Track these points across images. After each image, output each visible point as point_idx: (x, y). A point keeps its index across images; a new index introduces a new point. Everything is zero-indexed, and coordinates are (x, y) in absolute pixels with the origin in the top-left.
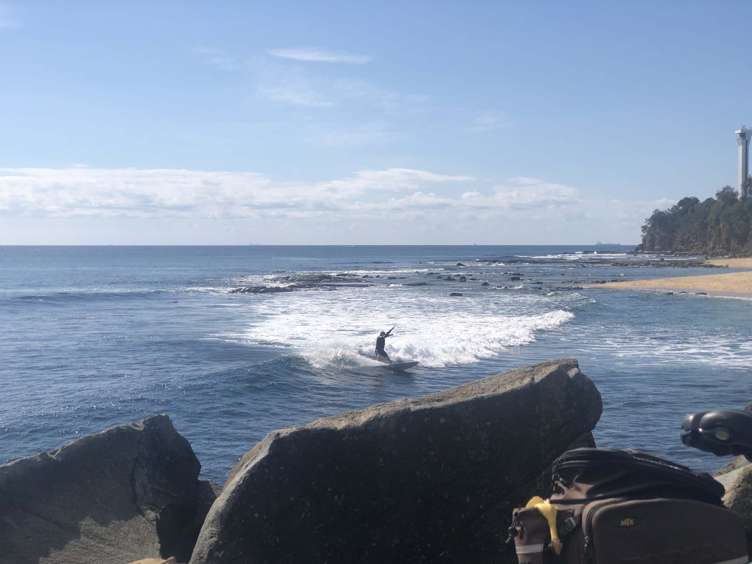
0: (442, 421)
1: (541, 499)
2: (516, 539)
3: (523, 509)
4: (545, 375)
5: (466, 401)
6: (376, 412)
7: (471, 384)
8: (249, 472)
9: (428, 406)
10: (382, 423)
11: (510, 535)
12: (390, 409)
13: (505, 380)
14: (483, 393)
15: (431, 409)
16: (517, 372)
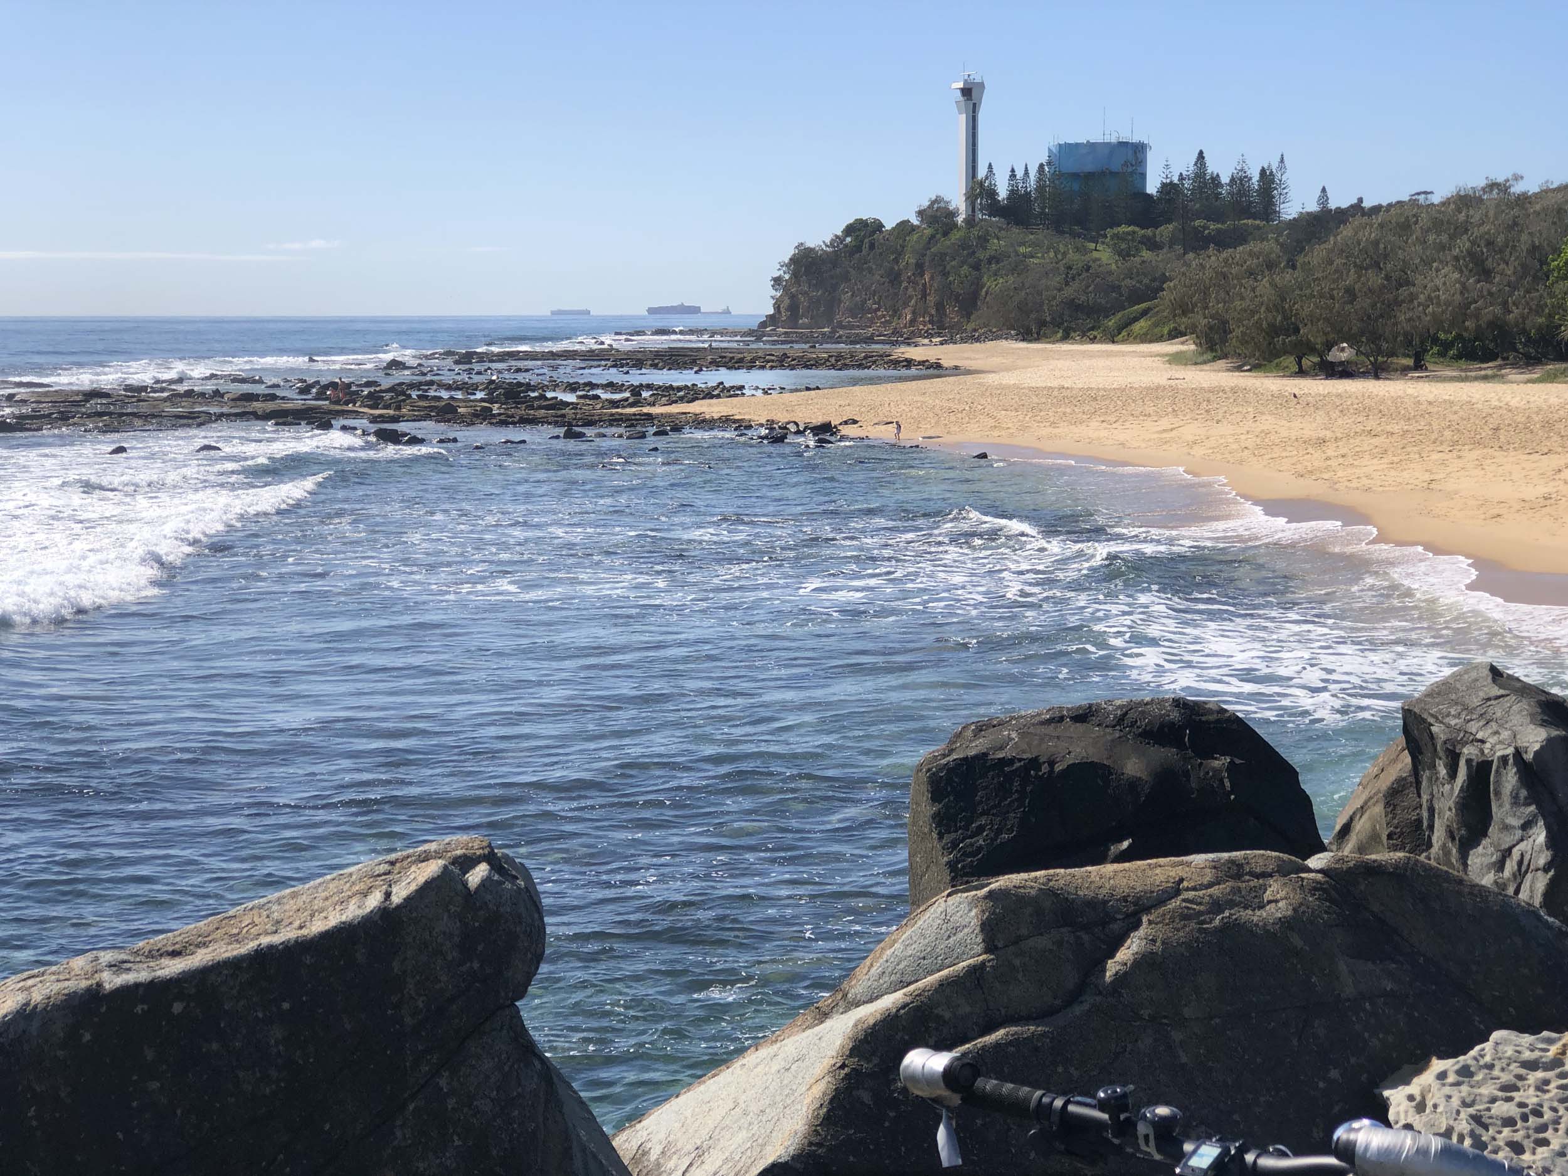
0: (177, 1008)
4: (413, 887)
5: (235, 957)
6: (21, 998)
7: (251, 909)
9: (145, 974)
10: (35, 1026)
12: (56, 987)
13: (327, 899)
14: (276, 932)
15: (153, 982)
16: (354, 877)
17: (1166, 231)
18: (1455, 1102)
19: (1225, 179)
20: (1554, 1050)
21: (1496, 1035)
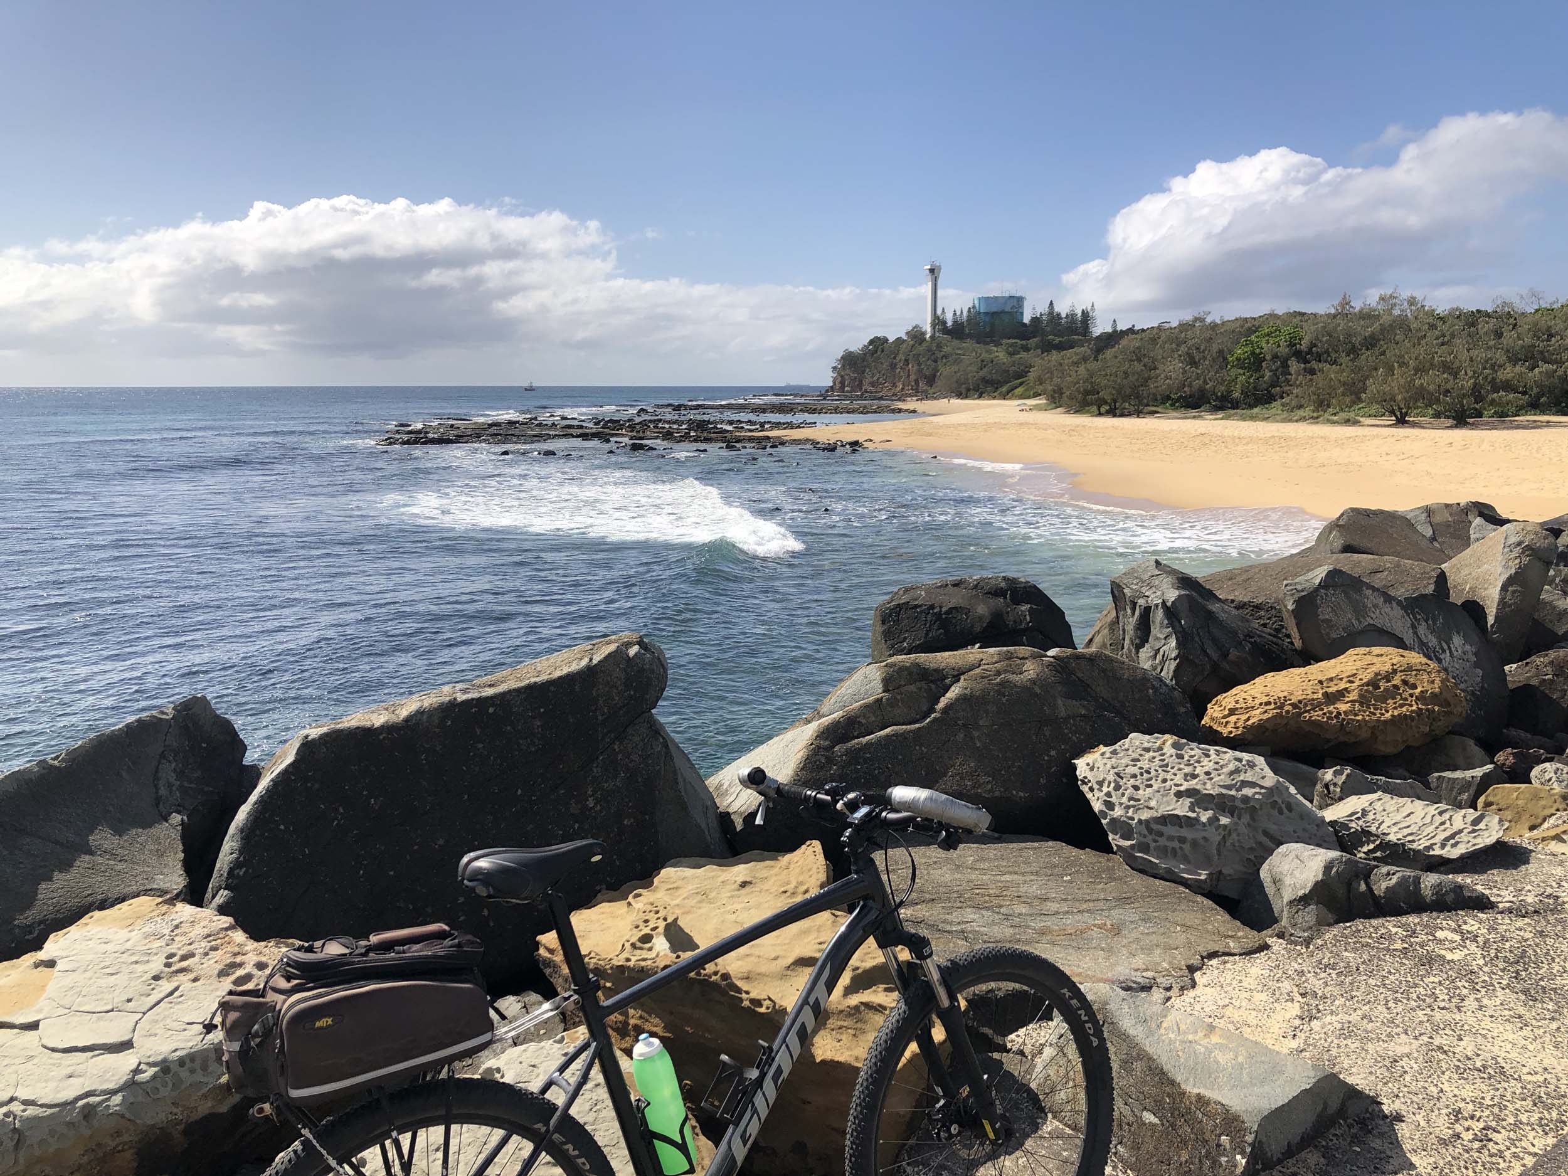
5: (518, 688)
6: (419, 704)
8: (272, 780)
12: (435, 700)
13: (562, 661)
14: (538, 677)
16: (576, 651)
17: (1033, 342)
18: (1109, 766)
19: (1063, 315)
20: (1159, 742)
21: (1132, 735)
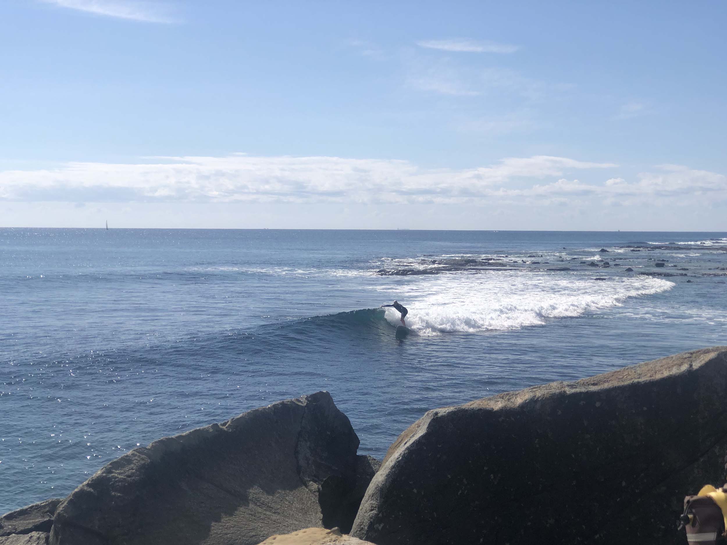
0: (598, 404)
1: (714, 487)
2: (688, 527)
3: (695, 498)
4: (703, 362)
5: (622, 386)
7: (627, 369)
8: (408, 448)
9: (583, 390)
11: (682, 522)
12: (546, 391)
14: (639, 378)
15: (587, 392)
